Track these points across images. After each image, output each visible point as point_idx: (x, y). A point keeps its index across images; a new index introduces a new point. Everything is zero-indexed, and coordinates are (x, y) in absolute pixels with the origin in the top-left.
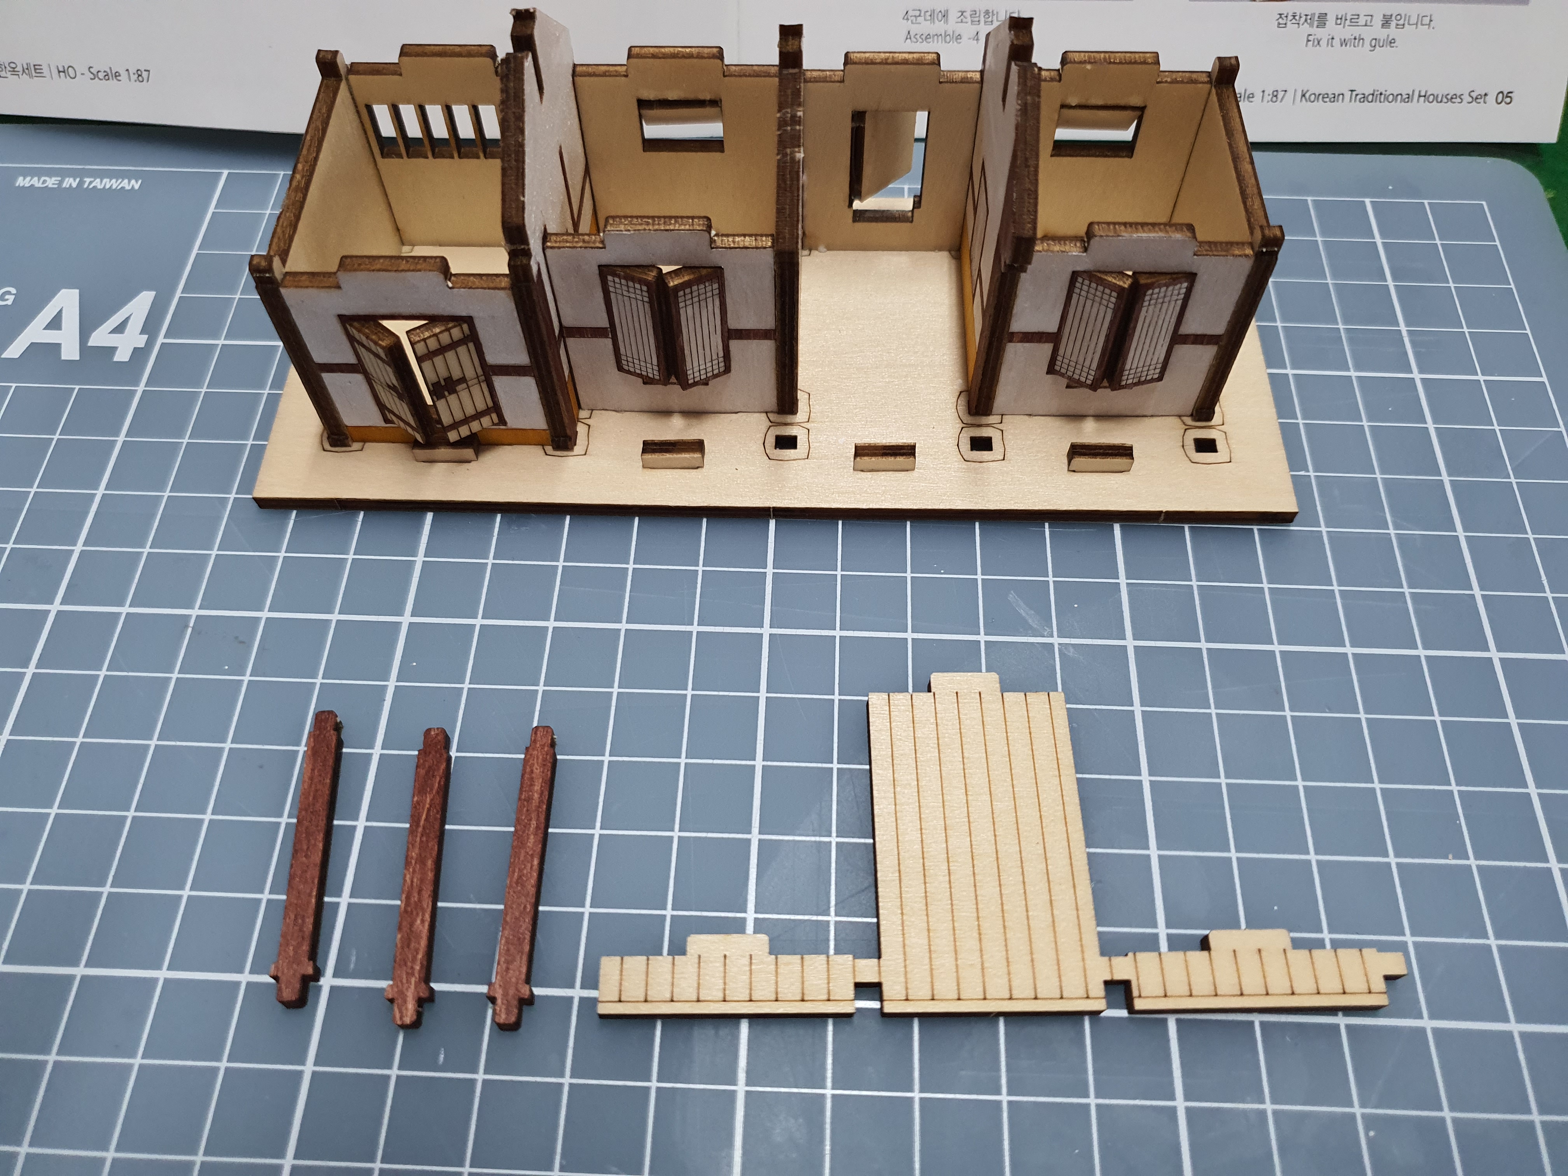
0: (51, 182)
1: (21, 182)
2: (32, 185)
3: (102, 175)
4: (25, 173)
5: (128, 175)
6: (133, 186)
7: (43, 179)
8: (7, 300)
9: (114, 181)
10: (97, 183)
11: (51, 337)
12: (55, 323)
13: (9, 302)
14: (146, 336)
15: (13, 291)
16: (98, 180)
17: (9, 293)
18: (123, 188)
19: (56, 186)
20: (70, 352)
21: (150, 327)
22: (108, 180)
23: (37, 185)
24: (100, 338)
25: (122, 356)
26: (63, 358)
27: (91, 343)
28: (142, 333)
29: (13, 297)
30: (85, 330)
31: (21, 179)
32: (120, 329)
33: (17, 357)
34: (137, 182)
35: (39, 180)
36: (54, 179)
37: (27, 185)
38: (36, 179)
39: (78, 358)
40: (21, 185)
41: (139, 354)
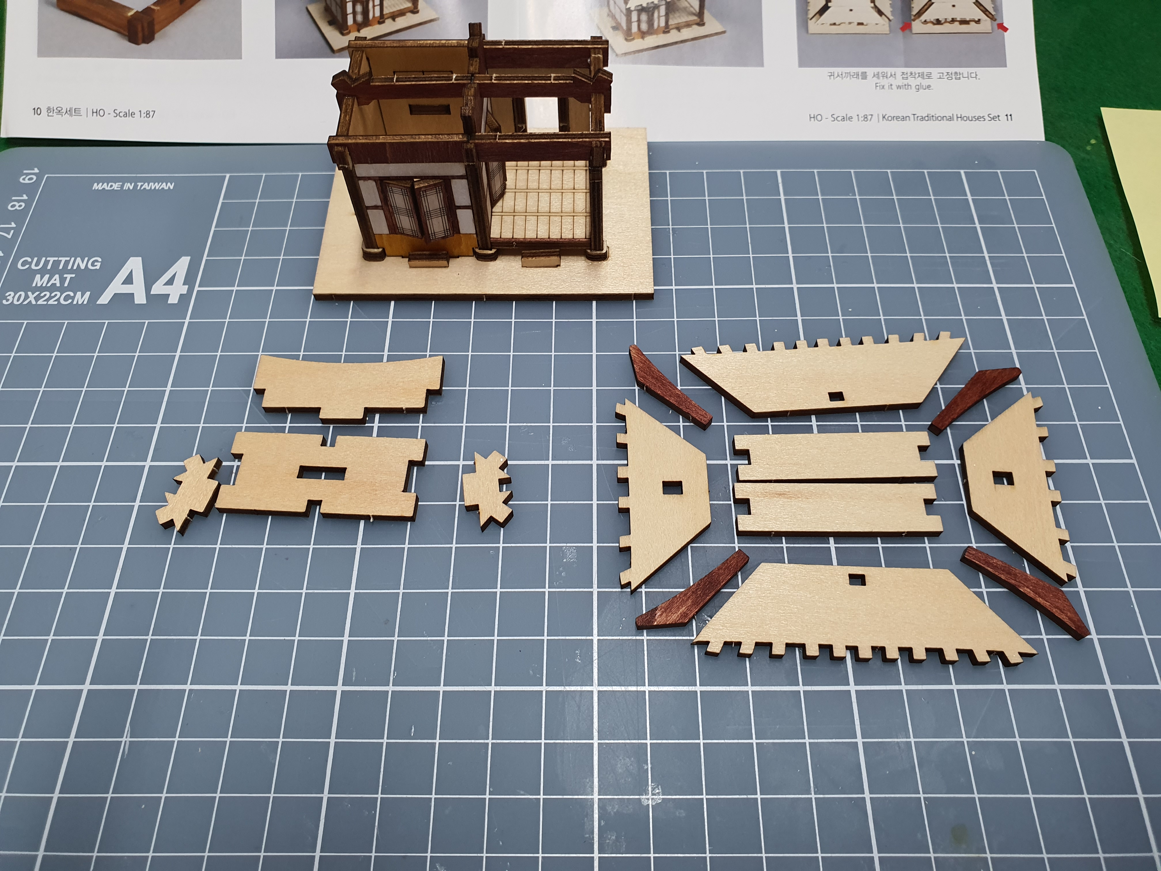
0: (116, 186)
1: (95, 186)
2: (104, 189)
3: (148, 180)
4: (99, 180)
5: (166, 180)
6: (169, 187)
7: (110, 184)
8: (96, 266)
9: (156, 184)
10: (146, 186)
11: (127, 289)
12: (129, 280)
13: (98, 267)
14: (187, 287)
15: (100, 260)
16: (146, 184)
17: (97, 261)
18: (163, 188)
19: (119, 189)
20: (140, 299)
21: (189, 280)
22: (153, 184)
23: (106, 189)
24: (158, 288)
25: (173, 300)
26: (136, 302)
27: (152, 293)
28: (184, 284)
29: (100, 263)
30: (149, 284)
31: (96, 184)
32: (170, 282)
33: (107, 303)
34: (171, 185)
35: (108, 186)
36: (117, 184)
37: (101, 189)
38: (105, 184)
39: (145, 302)
40: (96, 188)
41: (184, 299)
